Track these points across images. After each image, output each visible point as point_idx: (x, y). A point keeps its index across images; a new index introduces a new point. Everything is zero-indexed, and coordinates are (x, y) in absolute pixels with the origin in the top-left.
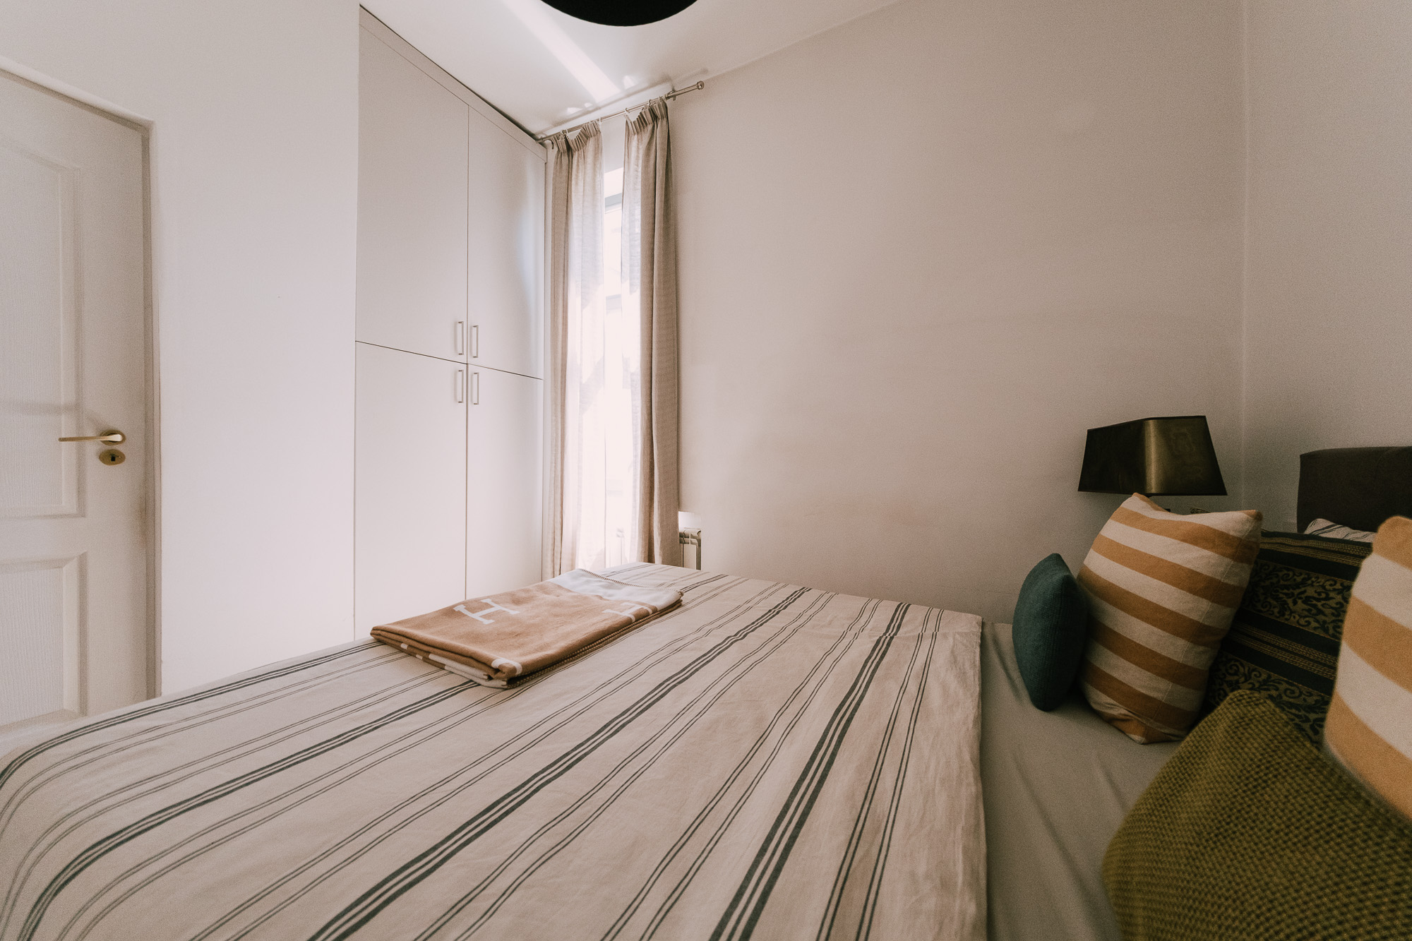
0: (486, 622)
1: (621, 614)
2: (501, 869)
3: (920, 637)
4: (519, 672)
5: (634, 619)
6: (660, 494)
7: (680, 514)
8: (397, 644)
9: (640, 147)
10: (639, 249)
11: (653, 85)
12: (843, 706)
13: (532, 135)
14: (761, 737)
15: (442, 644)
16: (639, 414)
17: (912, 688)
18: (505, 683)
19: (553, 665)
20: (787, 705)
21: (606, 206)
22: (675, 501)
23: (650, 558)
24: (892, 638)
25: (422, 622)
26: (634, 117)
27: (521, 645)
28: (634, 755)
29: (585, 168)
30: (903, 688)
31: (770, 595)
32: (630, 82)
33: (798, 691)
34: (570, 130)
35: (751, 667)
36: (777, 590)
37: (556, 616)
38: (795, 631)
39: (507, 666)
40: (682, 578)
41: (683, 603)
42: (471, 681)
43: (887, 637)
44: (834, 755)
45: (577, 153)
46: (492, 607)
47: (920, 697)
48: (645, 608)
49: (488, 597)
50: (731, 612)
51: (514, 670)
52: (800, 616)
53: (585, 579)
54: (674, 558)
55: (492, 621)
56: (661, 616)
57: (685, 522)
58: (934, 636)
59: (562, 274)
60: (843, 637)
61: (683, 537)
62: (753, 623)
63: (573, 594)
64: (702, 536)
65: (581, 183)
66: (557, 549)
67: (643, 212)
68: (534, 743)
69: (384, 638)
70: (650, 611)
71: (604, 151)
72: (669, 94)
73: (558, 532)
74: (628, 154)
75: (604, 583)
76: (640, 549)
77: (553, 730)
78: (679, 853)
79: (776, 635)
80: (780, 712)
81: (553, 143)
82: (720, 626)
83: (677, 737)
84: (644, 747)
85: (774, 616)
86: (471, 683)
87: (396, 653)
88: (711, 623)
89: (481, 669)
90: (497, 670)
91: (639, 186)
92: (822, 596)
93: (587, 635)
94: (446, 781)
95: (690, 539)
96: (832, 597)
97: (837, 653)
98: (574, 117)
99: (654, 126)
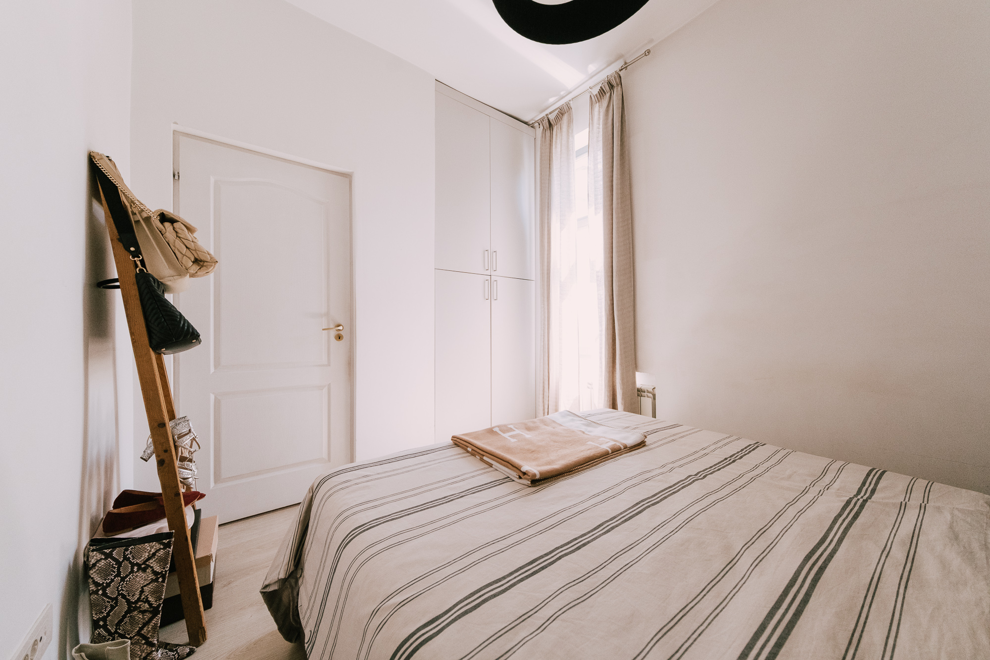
0: (513, 440)
1: (600, 446)
2: (544, 603)
3: (903, 507)
4: (538, 477)
5: (610, 452)
6: (621, 359)
7: (638, 374)
8: (466, 447)
9: (601, 110)
10: (601, 183)
11: (609, 65)
12: (814, 554)
13: (526, 123)
14: (730, 562)
15: (491, 451)
16: (603, 300)
17: (898, 554)
18: (529, 483)
19: (558, 476)
20: (752, 541)
21: (576, 157)
22: (633, 363)
23: (614, 406)
24: (865, 501)
25: (476, 435)
26: (596, 91)
27: (536, 459)
28: (624, 551)
29: (561, 136)
30: (886, 552)
31: (725, 445)
32: (592, 68)
33: (762, 532)
34: (550, 113)
35: (714, 503)
36: (731, 442)
37: (555, 442)
38: (753, 479)
39: (531, 472)
40: (643, 423)
41: (647, 443)
42: (509, 477)
43: (858, 500)
44: (808, 596)
45: (556, 127)
46: (514, 431)
47: (909, 565)
48: (618, 444)
49: (511, 424)
50: (688, 456)
51: (535, 475)
52: (757, 467)
53: (571, 418)
54: (634, 407)
55: (515, 440)
56: (630, 452)
57: (641, 380)
58: (923, 508)
59: (547, 209)
60: (805, 491)
61: (640, 392)
62: (711, 467)
63: (563, 428)
64: (657, 392)
65: (559, 146)
66: (546, 394)
67: (604, 155)
68: (552, 527)
69: (458, 442)
70: (622, 448)
71: (574, 121)
72: (622, 66)
73: (546, 383)
74: (592, 118)
75: (584, 422)
76: (606, 399)
77: (564, 521)
78: (669, 633)
79: (734, 480)
80: (748, 545)
81: (539, 124)
82: (681, 466)
83: (656, 546)
84: (631, 547)
85: (730, 464)
86: (508, 479)
87: (463, 453)
88: (673, 462)
89: (514, 471)
90: (524, 474)
91: (601, 138)
92: (777, 452)
93: (579, 458)
94: (504, 538)
95: (646, 393)
96: (788, 454)
97: (801, 504)
98: (553, 103)
99: (611, 93)
